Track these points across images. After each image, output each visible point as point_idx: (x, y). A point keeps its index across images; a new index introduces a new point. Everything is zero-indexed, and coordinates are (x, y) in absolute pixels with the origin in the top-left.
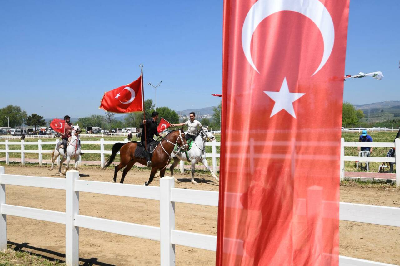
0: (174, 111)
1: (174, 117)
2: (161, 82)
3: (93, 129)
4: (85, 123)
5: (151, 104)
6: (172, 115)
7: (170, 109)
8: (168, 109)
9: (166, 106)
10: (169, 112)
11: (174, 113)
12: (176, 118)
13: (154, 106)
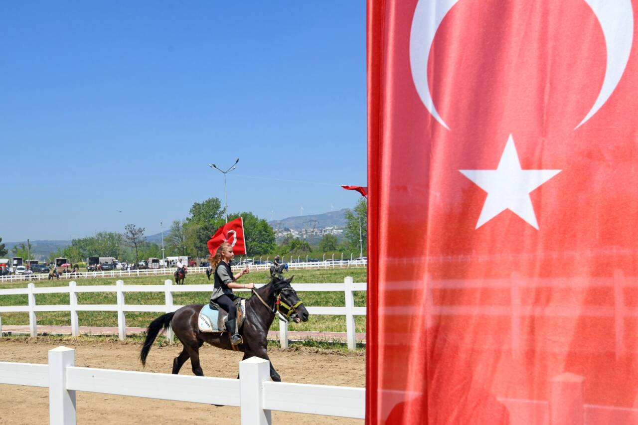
0: (264, 221)
1: (264, 233)
2: (237, 162)
3: (100, 260)
4: (85, 250)
5: (218, 207)
6: (260, 229)
7: (255, 217)
8: (252, 217)
9: (248, 211)
10: (255, 224)
11: (265, 225)
12: (269, 236)
13: (223, 212)
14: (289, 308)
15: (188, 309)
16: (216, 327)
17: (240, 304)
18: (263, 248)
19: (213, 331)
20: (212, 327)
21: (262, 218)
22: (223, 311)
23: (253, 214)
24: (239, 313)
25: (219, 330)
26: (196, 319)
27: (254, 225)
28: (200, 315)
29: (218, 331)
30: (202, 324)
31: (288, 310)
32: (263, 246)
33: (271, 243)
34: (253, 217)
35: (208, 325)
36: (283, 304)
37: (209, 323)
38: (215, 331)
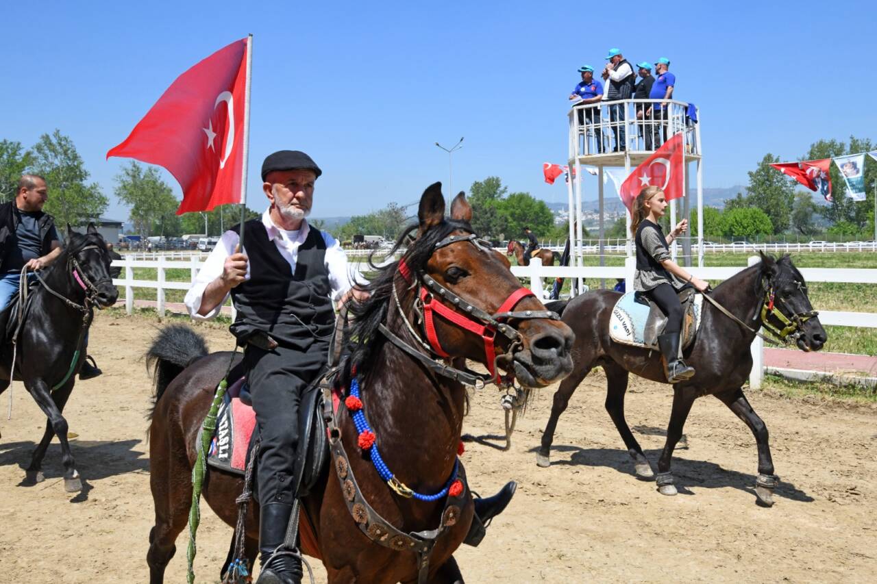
0: (541, 202)
1: (541, 214)
2: (462, 140)
3: (365, 239)
5: (498, 186)
6: (535, 210)
7: (533, 198)
8: (528, 197)
9: (524, 191)
10: (532, 204)
11: (542, 206)
12: (546, 217)
13: (504, 192)
14: (788, 322)
15: (595, 295)
16: (641, 337)
17: (692, 302)
18: (539, 231)
19: (634, 344)
20: (634, 336)
21: (540, 199)
22: (658, 311)
23: (530, 194)
24: (688, 319)
25: (645, 344)
26: (607, 315)
27: (530, 206)
28: (615, 308)
29: (643, 345)
30: (615, 328)
31: (785, 326)
32: (540, 228)
33: (548, 225)
34: (531, 198)
35: (627, 330)
36: (776, 311)
37: (629, 327)
38: (639, 345)
